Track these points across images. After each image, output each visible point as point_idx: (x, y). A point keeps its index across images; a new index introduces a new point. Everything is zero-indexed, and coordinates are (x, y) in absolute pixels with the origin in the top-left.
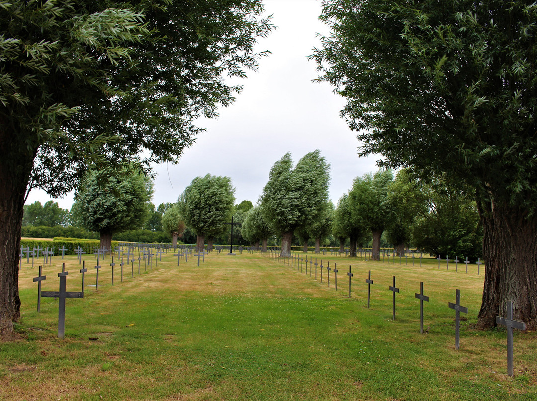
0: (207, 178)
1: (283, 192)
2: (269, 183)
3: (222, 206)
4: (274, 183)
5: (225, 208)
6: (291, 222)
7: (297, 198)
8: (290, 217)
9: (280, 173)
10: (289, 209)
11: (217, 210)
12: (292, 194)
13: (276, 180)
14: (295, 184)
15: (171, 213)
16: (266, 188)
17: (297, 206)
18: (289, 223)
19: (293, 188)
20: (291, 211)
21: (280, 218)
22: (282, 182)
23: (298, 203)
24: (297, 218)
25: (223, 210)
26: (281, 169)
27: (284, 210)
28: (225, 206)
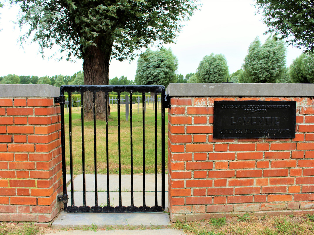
0: (212, 55)
1: (256, 60)
2: (248, 56)
3: (222, 73)
4: (250, 56)
5: (224, 74)
6: (261, 79)
7: (264, 63)
8: (261, 76)
9: (254, 49)
10: (260, 70)
11: (219, 75)
12: (261, 61)
13: (252, 53)
14: (263, 54)
15: (193, 78)
16: (246, 59)
17: (265, 68)
18: (260, 80)
19: (262, 57)
20: (261, 72)
21: (254, 77)
22: (255, 54)
23: (266, 67)
24: (265, 76)
25: (222, 75)
26: (254, 47)
27: (256, 71)
28: (223, 72)
